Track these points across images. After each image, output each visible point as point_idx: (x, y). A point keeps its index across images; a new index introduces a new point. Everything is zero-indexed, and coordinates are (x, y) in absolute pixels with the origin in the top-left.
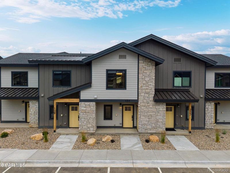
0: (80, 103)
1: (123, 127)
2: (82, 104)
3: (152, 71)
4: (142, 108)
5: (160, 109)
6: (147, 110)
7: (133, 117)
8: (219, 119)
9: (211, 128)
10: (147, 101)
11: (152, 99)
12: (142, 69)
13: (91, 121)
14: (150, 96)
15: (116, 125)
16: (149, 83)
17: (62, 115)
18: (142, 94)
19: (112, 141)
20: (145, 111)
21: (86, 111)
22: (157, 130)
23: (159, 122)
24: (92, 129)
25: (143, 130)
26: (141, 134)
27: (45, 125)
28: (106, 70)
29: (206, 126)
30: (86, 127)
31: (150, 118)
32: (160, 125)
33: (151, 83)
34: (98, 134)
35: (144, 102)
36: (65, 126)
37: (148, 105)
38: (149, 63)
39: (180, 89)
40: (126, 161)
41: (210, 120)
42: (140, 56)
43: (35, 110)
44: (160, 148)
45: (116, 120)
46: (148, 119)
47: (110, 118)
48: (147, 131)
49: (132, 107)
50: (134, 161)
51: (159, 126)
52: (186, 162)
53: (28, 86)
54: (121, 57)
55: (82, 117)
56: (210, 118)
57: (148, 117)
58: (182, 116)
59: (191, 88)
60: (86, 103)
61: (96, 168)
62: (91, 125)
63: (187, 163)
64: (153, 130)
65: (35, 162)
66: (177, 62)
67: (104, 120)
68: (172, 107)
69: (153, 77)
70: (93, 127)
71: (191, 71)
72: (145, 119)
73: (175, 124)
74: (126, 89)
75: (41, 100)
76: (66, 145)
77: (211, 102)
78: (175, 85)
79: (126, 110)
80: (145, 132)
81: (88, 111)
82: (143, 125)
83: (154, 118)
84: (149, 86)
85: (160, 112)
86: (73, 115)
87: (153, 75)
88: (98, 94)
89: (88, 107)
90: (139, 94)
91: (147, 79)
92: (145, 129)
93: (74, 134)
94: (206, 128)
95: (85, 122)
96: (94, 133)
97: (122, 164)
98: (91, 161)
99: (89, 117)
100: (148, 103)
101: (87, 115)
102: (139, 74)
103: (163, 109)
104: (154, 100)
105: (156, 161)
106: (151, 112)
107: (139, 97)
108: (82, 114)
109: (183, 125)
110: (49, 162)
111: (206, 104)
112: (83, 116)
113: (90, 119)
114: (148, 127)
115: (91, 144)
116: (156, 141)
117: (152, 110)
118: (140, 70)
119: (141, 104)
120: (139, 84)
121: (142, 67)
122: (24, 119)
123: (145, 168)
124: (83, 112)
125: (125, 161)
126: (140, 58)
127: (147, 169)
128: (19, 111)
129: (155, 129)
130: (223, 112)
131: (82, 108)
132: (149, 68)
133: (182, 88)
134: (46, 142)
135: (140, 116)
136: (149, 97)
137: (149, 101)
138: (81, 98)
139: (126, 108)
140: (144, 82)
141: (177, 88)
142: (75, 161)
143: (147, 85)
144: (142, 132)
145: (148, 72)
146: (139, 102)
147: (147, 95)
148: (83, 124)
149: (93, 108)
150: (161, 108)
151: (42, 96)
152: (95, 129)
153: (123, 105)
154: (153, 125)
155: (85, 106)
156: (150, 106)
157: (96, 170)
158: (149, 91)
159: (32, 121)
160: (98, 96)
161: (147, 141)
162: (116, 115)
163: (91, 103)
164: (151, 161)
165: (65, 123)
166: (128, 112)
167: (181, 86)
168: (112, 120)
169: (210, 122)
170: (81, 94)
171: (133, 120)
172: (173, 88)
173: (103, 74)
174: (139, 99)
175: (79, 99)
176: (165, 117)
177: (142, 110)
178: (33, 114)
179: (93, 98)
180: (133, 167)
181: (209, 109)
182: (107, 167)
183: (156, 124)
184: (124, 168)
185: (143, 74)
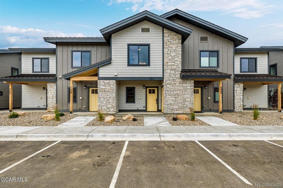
0: (98, 81)
1: (147, 111)
2: (101, 82)
3: (178, 45)
4: (168, 86)
5: (187, 87)
6: (173, 88)
7: (157, 100)
8: (246, 105)
9: (240, 111)
10: (174, 78)
11: (179, 76)
12: (167, 43)
13: (111, 100)
14: (176, 72)
15: (140, 109)
16: (175, 59)
17: (81, 98)
18: (167, 71)
19: (134, 120)
20: (171, 90)
21: (106, 90)
22: (184, 110)
23: (187, 102)
24: (112, 110)
25: (169, 110)
26: (167, 115)
27: (64, 109)
28: (127, 45)
29: (235, 110)
30: (105, 107)
31: (177, 98)
32: (188, 105)
33: (177, 59)
34: (119, 115)
35: (169, 80)
36: (85, 109)
37: (174, 82)
38: (175, 37)
39: (207, 69)
40: (151, 134)
41: (239, 103)
42: (164, 28)
43: (53, 94)
44: (191, 124)
45: (139, 104)
46: (174, 99)
47: (133, 101)
48: (173, 111)
49: (156, 89)
50: (160, 134)
51: (186, 106)
52: (231, 134)
53: (49, 73)
54: (144, 30)
55: (101, 97)
56: (239, 101)
57: (175, 96)
58: (209, 98)
59: (219, 68)
60: (106, 81)
61: (108, 142)
62: (110, 106)
63: (233, 136)
64: (179, 110)
65: (29, 136)
66: (204, 41)
67: (126, 103)
68: (198, 89)
69: (179, 52)
70: (113, 107)
71: (219, 50)
72: (171, 99)
73: (202, 107)
74: (150, 66)
75: (59, 82)
76: (80, 123)
77: (239, 83)
78: (202, 66)
79: (150, 93)
80: (171, 113)
81: (107, 90)
82: (169, 105)
83: (181, 97)
84: (176, 62)
85: (187, 90)
86: (93, 98)
87: (179, 50)
88: (118, 71)
89: (108, 85)
90: (164, 71)
91: (173, 54)
92: (172, 109)
93: (93, 115)
94: (235, 111)
95: (104, 102)
96: (115, 114)
97: (145, 138)
98: (104, 134)
99: (109, 96)
100: (174, 80)
101: (106, 95)
102: (164, 49)
103: (191, 87)
104: (181, 77)
105: (190, 134)
106: (178, 90)
107: (165, 74)
108: (102, 93)
109: (211, 107)
110: (48, 136)
111: (235, 86)
112: (102, 95)
113: (110, 98)
114: (174, 107)
115: (109, 121)
116: (185, 119)
117: (179, 88)
118: (165, 44)
119: (167, 82)
120: (164, 60)
121: (168, 41)
122: (45, 106)
123: (178, 141)
124: (102, 91)
125: (149, 134)
126: (164, 31)
127: (179, 142)
128: (40, 98)
129: (182, 109)
130: (249, 98)
131: (101, 87)
132: (175, 42)
133: (209, 69)
134: (57, 120)
135: (166, 96)
136: (176, 74)
137: (175, 78)
138: (100, 76)
139: (150, 90)
140: (170, 58)
141: (204, 69)
142: (82, 134)
143: (173, 61)
144: (168, 113)
145: (174, 47)
146: (164, 79)
147: (174, 72)
148: (102, 104)
149: (113, 86)
150: (189, 85)
151: (60, 77)
152: (115, 110)
153: (147, 87)
154: (180, 105)
155: (104, 84)
156: (177, 84)
157: (108, 143)
158: (175, 67)
159: (50, 105)
160: (119, 73)
161: (175, 119)
162: (139, 98)
163: (111, 81)
164: (185, 134)
165: (85, 107)
166: (152, 94)
167: (208, 66)
168: (135, 103)
169: (239, 105)
170: (100, 71)
171: (158, 103)
172: (199, 69)
173: (124, 50)
174: (164, 76)
175: (97, 77)
176: (193, 96)
177: (168, 89)
178: (51, 98)
179: (113, 76)
180: (160, 140)
181: (237, 91)
182: (124, 140)
183: (184, 104)
184: (147, 141)
185: (169, 49)
